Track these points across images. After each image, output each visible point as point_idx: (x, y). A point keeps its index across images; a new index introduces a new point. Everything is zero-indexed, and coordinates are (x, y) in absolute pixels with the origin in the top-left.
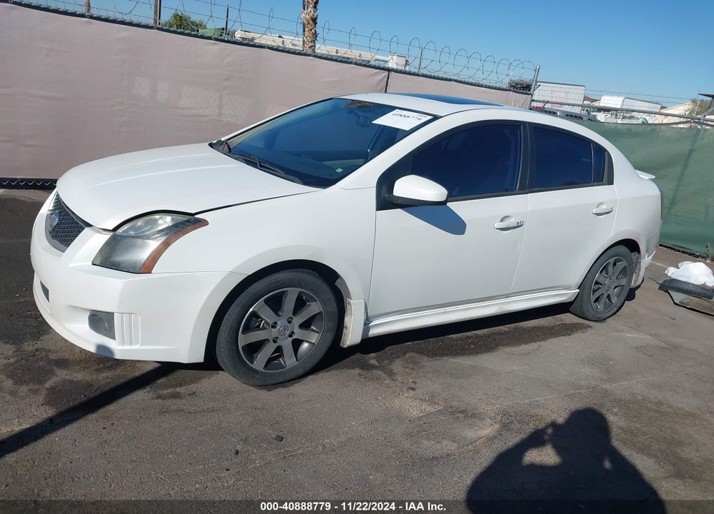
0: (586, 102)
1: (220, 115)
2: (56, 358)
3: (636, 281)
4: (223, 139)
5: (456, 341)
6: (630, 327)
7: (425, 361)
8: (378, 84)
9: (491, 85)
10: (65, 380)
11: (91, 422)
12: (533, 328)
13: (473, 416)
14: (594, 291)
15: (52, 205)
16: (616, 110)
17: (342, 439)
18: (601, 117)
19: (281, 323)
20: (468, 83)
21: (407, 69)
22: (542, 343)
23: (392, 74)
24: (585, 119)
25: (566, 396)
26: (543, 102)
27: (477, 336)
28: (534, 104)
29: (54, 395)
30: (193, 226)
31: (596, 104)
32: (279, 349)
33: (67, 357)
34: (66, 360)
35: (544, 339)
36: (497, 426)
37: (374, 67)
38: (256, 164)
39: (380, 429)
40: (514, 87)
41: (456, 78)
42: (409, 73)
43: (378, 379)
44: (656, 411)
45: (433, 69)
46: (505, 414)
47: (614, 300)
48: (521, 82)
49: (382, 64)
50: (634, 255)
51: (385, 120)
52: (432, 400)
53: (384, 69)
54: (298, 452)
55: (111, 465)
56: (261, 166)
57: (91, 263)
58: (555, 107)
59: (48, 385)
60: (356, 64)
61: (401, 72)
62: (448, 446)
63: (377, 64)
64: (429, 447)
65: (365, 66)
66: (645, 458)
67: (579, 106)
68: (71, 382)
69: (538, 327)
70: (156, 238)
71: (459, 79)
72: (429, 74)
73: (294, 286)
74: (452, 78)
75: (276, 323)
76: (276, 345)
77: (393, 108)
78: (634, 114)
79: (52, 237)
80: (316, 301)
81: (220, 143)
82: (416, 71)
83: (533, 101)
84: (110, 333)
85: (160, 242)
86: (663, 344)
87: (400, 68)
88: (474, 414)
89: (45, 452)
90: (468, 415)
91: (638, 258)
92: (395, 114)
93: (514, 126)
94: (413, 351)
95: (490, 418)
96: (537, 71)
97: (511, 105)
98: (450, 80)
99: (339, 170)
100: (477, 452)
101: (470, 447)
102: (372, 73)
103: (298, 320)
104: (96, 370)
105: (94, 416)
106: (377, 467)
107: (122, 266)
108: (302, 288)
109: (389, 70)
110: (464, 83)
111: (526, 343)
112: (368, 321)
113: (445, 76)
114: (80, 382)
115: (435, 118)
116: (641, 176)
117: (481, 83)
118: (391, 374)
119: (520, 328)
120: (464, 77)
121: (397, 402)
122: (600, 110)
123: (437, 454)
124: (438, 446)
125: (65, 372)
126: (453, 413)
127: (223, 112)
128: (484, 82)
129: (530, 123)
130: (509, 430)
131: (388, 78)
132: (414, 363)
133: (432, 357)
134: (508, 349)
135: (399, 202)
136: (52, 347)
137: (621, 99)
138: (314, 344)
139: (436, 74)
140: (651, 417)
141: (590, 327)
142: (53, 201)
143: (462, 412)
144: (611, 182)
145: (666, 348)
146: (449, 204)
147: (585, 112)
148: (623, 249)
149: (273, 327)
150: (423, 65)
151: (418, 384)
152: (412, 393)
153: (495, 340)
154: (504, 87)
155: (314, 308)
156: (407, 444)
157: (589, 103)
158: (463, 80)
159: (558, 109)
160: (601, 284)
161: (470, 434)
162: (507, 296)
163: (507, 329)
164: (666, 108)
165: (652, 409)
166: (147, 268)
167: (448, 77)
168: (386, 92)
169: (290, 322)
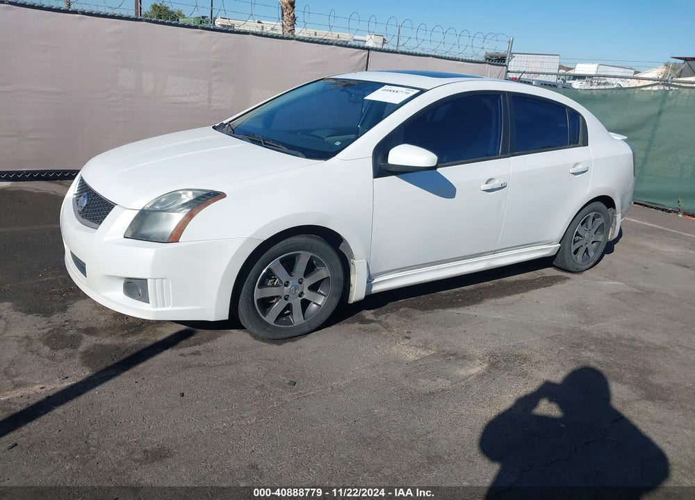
0: (561, 71)
1: (210, 100)
2: (85, 327)
3: (612, 235)
4: (225, 122)
5: (446, 296)
6: (606, 277)
7: (418, 314)
8: (359, 64)
9: (467, 58)
10: (95, 345)
11: (125, 378)
12: (515, 282)
13: (464, 357)
14: (575, 242)
15: (76, 189)
16: (591, 77)
17: (348, 381)
18: (576, 84)
19: (293, 282)
20: (445, 58)
21: (385, 47)
22: (524, 294)
23: (372, 53)
24: (560, 86)
25: (548, 338)
26: (518, 72)
27: (464, 291)
28: (511, 75)
29: (88, 357)
30: (213, 198)
31: (571, 72)
32: (289, 307)
33: (95, 325)
34: (93, 328)
35: (525, 291)
36: (486, 365)
37: (354, 47)
38: (261, 142)
39: (381, 372)
40: (489, 59)
41: (433, 53)
42: (388, 51)
43: (376, 330)
44: (629, 346)
45: (410, 46)
46: (492, 355)
47: (591, 254)
48: (497, 55)
49: (362, 44)
50: (611, 210)
51: (376, 96)
52: (426, 346)
53: (363, 48)
54: (310, 393)
55: (147, 411)
56: (265, 144)
57: (123, 237)
58: (531, 77)
59: (81, 349)
60: (337, 45)
61: (380, 50)
62: (442, 383)
63: (357, 44)
64: (425, 384)
65: (346, 46)
66: (620, 385)
67: (554, 74)
68: (101, 346)
69: (520, 281)
70: (181, 210)
71: (436, 54)
72: (407, 51)
73: (307, 250)
74: (430, 53)
75: (288, 282)
76: (287, 302)
77: (382, 85)
78: (608, 80)
79: (83, 217)
80: (325, 266)
81: (223, 126)
82: (395, 49)
83: (508, 72)
84: (144, 297)
85: (184, 214)
86: (636, 290)
87: (379, 46)
88: (465, 356)
89: (88, 403)
90: (460, 357)
91: (614, 213)
92: (385, 90)
93: (494, 96)
94: (406, 306)
95: (479, 359)
96: (511, 43)
97: (487, 76)
98: (428, 56)
99: (338, 143)
100: (468, 386)
101: (463, 383)
102: (353, 52)
103: (308, 282)
104: (122, 335)
105: (127, 373)
106: (380, 403)
107: (152, 237)
108: (313, 252)
109: (368, 49)
110: (441, 58)
111: (509, 295)
112: (370, 279)
113: (422, 52)
114: (109, 345)
115: (422, 91)
116: (615, 138)
117: (457, 57)
118: (387, 327)
119: (503, 282)
120: (441, 52)
121: (394, 349)
122: (576, 77)
123: (433, 390)
124: (434, 384)
125: (94, 338)
126: (446, 356)
127: (213, 97)
128: (461, 56)
129: (508, 92)
130: (497, 368)
131: (368, 57)
132: (408, 316)
133: (424, 311)
134: (493, 301)
135: (394, 169)
136: (79, 319)
137: (595, 66)
138: (320, 306)
139: (414, 51)
140: (625, 351)
141: (569, 278)
142: (77, 186)
143: (453, 355)
144: (585, 144)
145: (638, 293)
146: (438, 170)
147: (560, 80)
148: (601, 205)
149: (286, 286)
150: (401, 43)
151: (412, 334)
152: (407, 341)
153: (481, 293)
154: (481, 60)
155: (323, 273)
156: (405, 383)
157: (564, 71)
158: (440, 55)
159: (534, 78)
160: (581, 236)
161: (462, 372)
162: (494, 252)
163: (491, 284)
164: (639, 72)
165: (625, 345)
166: (175, 237)
167: (426, 53)
168: (366, 70)
169: (300, 283)
